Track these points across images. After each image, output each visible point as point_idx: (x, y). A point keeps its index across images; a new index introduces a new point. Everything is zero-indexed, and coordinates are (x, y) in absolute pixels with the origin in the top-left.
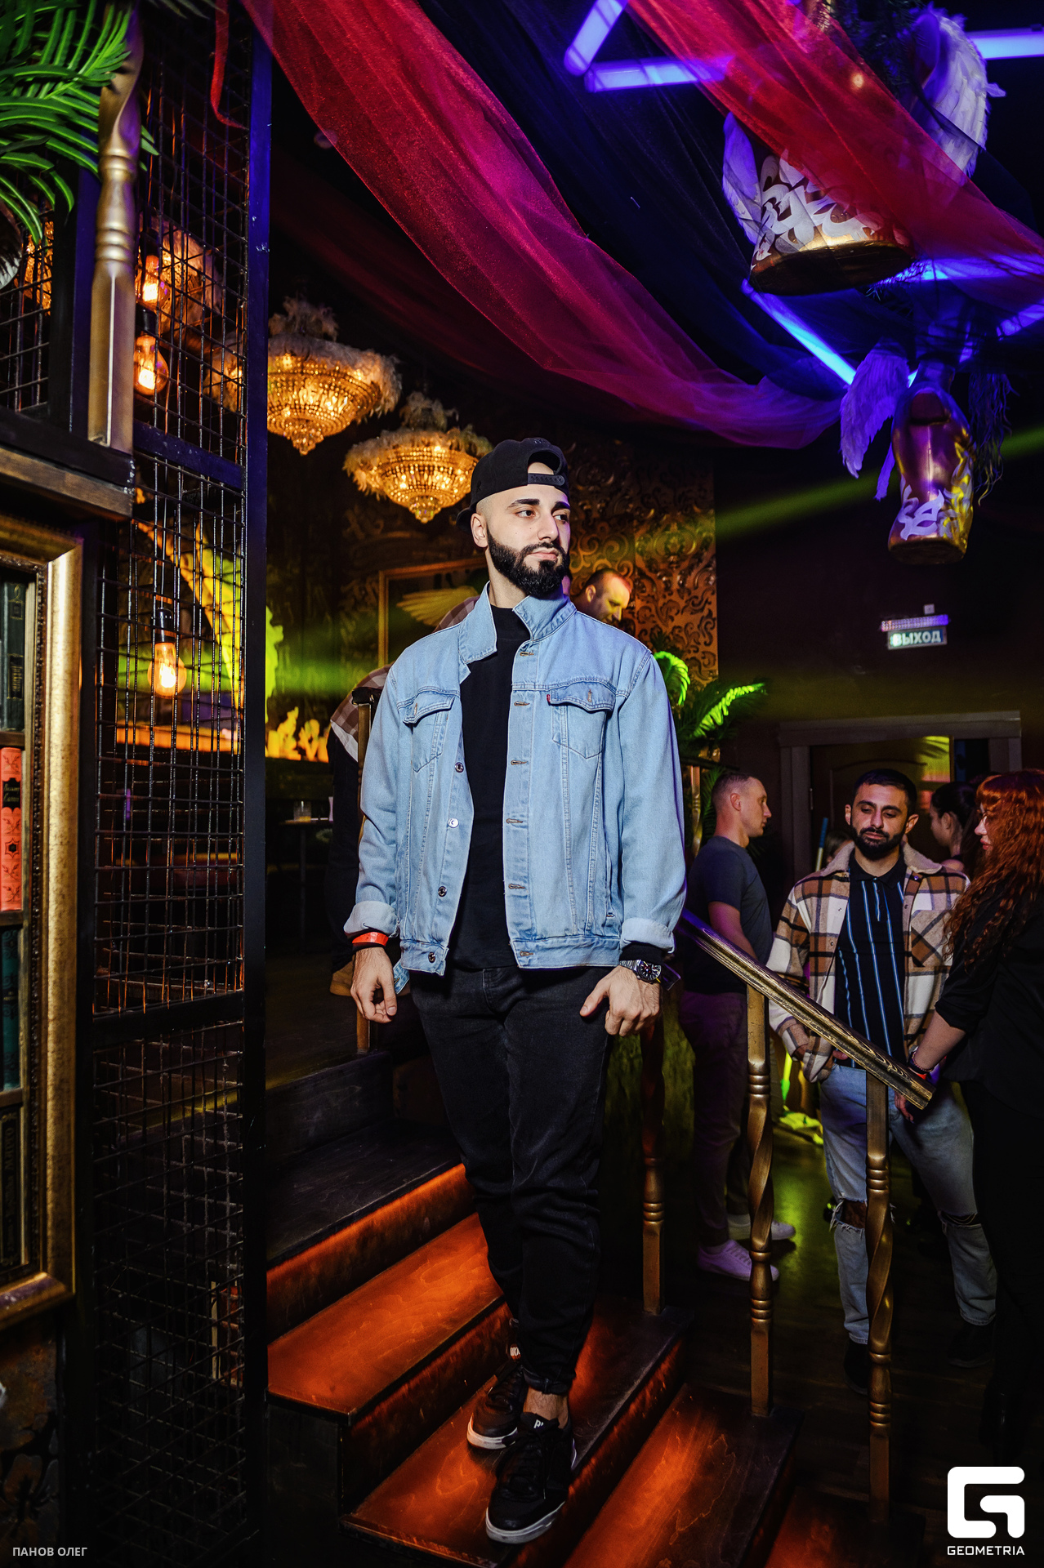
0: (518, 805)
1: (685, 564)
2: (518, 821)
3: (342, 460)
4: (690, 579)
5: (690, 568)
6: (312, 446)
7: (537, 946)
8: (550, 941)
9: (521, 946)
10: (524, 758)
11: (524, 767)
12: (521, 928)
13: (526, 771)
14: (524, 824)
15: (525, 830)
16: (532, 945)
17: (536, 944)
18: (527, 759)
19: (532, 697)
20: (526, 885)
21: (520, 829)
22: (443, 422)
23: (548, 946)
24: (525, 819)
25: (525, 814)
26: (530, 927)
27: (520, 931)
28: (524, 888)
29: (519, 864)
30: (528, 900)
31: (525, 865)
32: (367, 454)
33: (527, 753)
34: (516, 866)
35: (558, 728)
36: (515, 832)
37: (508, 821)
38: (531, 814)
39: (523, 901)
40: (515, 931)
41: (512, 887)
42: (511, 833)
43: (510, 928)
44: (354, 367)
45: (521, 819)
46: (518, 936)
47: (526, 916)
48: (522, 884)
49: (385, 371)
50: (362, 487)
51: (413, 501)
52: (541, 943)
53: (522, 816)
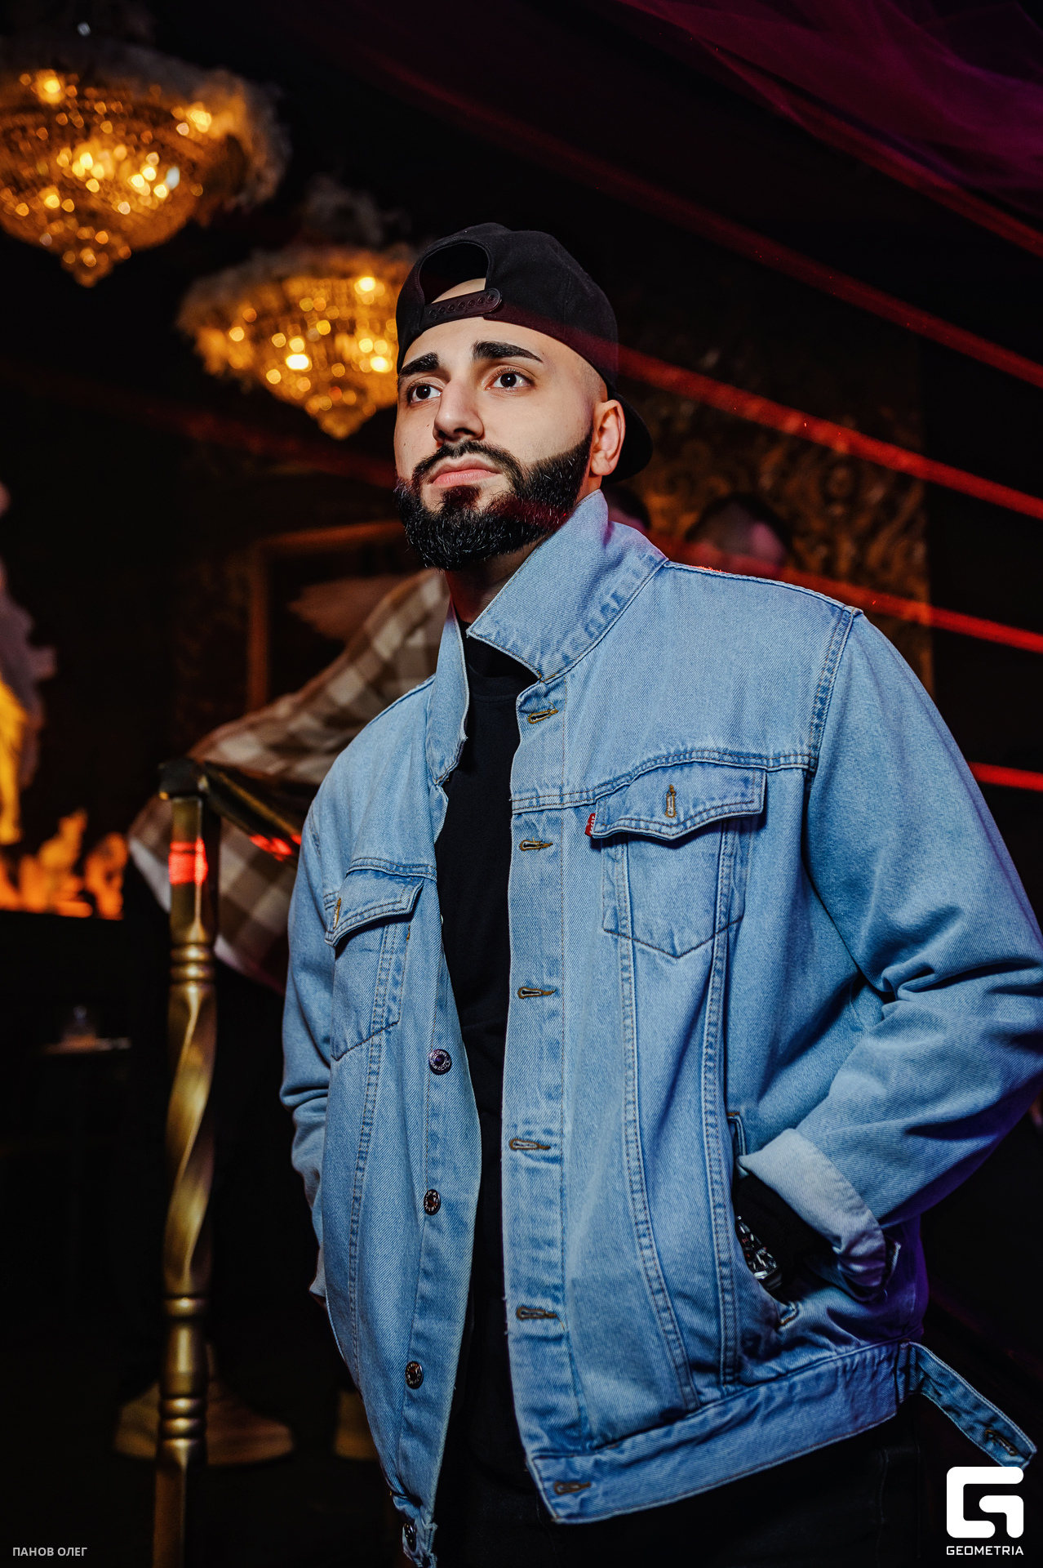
0: (537, 1104)
1: (863, 522)
2: (540, 1146)
3: (172, 307)
4: (876, 551)
5: (872, 533)
6: (104, 267)
7: (597, 1464)
8: (627, 1444)
9: (557, 1468)
10: (547, 981)
11: (550, 1002)
12: (553, 1421)
13: (553, 1014)
14: (553, 1152)
15: (555, 1167)
16: (584, 1463)
17: (592, 1459)
18: (555, 982)
19: (556, 823)
20: (559, 1308)
21: (543, 1165)
22: (375, 234)
23: (623, 1458)
24: (555, 1140)
25: (555, 1127)
26: (574, 1415)
27: (552, 1431)
28: (553, 1316)
29: (541, 1255)
30: (564, 1348)
31: (555, 1254)
32: (223, 297)
33: (555, 966)
34: (535, 1260)
35: (611, 895)
36: (532, 1171)
37: (513, 1145)
38: (568, 1128)
39: (553, 1349)
40: (536, 1429)
41: (525, 1313)
42: (523, 1177)
43: (526, 1424)
44: (189, 99)
45: (544, 1139)
46: (546, 1442)
47: (563, 1388)
48: (547, 1304)
49: (253, 114)
50: (215, 366)
51: (315, 391)
52: (608, 1455)
53: (549, 1132)
